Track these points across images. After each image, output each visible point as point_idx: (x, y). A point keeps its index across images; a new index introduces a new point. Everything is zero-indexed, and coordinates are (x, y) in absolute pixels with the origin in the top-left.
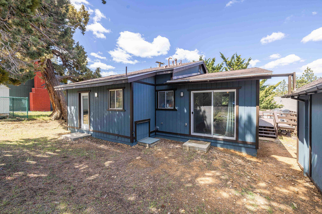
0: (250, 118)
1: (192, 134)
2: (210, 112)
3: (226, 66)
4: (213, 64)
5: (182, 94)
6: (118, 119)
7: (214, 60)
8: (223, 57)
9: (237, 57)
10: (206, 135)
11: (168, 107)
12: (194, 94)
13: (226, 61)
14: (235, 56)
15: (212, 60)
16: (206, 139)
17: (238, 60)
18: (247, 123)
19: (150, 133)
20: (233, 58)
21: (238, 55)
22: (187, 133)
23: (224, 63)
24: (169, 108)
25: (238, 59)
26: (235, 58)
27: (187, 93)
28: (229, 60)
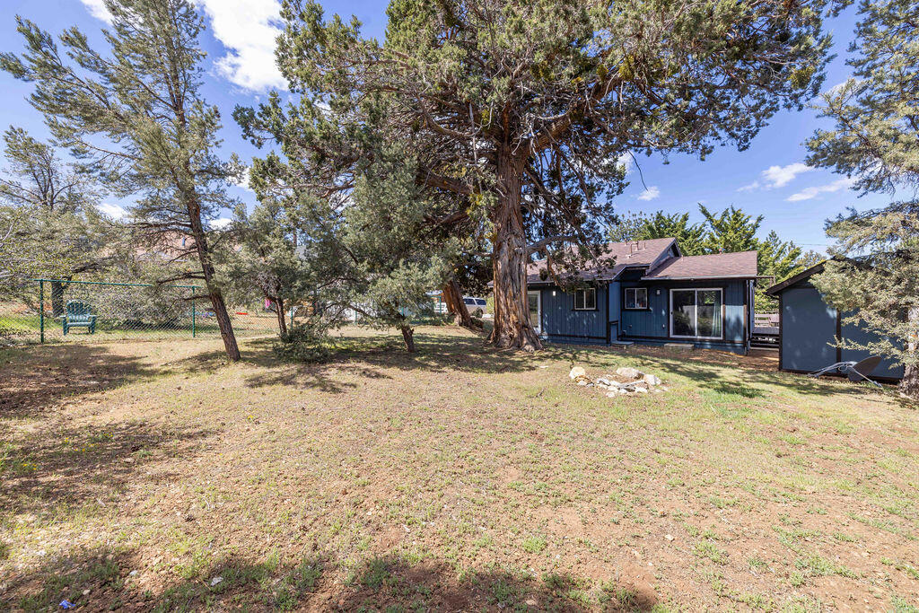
0: (738, 320)
1: (672, 336)
2: (693, 315)
3: (712, 230)
4: (683, 227)
5: (658, 292)
6: (588, 321)
7: (686, 218)
8: (704, 212)
9: (734, 212)
10: (689, 337)
11: (638, 306)
12: (674, 292)
13: (711, 220)
14: (730, 211)
15: (681, 218)
16: (690, 341)
17: (735, 219)
18: (736, 326)
19: (618, 337)
20: (725, 214)
21: (736, 210)
22: (665, 336)
23: (708, 223)
24: (641, 308)
25: (737, 215)
26: (731, 215)
27: (665, 291)
28: (718, 218)
